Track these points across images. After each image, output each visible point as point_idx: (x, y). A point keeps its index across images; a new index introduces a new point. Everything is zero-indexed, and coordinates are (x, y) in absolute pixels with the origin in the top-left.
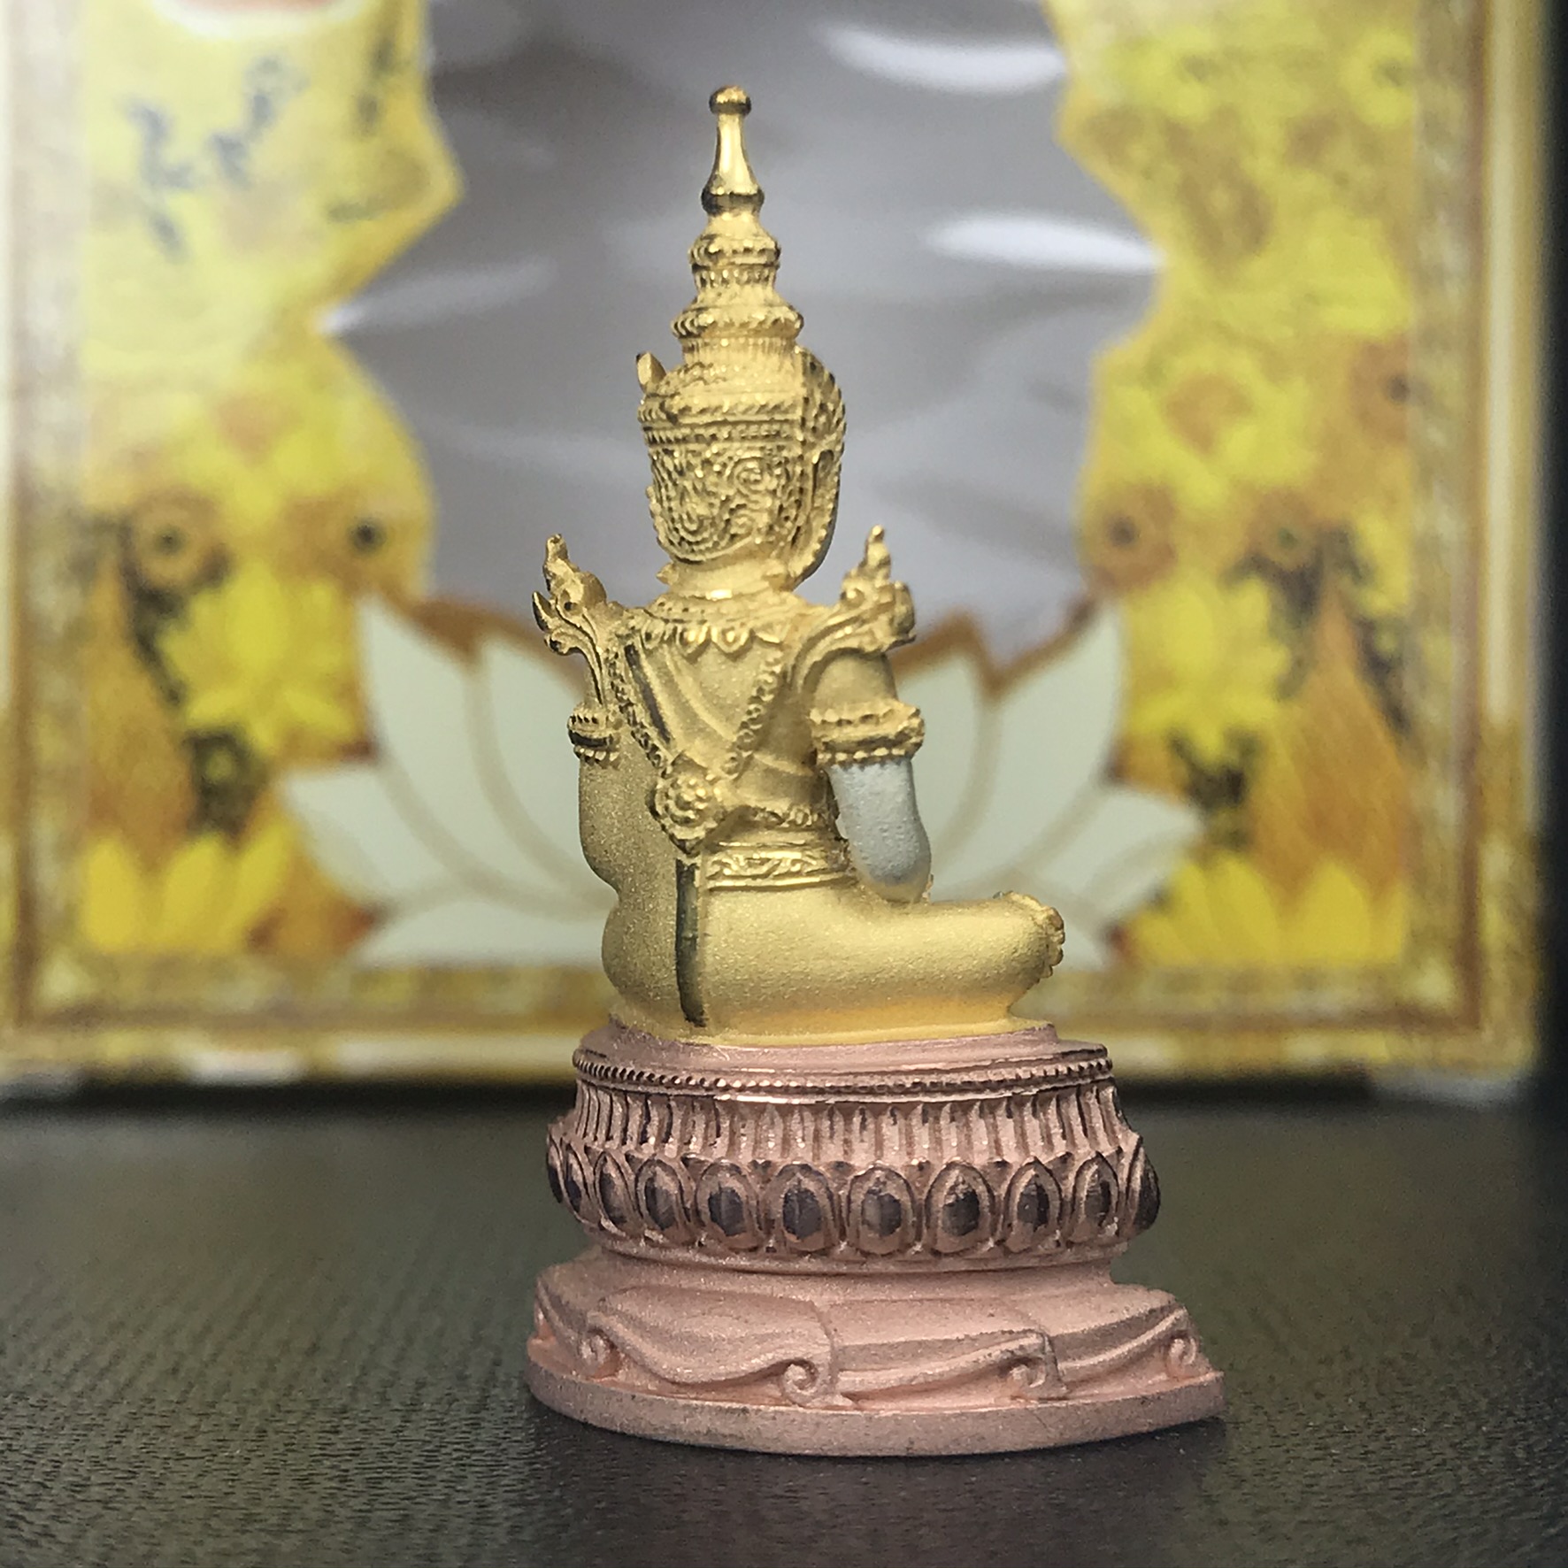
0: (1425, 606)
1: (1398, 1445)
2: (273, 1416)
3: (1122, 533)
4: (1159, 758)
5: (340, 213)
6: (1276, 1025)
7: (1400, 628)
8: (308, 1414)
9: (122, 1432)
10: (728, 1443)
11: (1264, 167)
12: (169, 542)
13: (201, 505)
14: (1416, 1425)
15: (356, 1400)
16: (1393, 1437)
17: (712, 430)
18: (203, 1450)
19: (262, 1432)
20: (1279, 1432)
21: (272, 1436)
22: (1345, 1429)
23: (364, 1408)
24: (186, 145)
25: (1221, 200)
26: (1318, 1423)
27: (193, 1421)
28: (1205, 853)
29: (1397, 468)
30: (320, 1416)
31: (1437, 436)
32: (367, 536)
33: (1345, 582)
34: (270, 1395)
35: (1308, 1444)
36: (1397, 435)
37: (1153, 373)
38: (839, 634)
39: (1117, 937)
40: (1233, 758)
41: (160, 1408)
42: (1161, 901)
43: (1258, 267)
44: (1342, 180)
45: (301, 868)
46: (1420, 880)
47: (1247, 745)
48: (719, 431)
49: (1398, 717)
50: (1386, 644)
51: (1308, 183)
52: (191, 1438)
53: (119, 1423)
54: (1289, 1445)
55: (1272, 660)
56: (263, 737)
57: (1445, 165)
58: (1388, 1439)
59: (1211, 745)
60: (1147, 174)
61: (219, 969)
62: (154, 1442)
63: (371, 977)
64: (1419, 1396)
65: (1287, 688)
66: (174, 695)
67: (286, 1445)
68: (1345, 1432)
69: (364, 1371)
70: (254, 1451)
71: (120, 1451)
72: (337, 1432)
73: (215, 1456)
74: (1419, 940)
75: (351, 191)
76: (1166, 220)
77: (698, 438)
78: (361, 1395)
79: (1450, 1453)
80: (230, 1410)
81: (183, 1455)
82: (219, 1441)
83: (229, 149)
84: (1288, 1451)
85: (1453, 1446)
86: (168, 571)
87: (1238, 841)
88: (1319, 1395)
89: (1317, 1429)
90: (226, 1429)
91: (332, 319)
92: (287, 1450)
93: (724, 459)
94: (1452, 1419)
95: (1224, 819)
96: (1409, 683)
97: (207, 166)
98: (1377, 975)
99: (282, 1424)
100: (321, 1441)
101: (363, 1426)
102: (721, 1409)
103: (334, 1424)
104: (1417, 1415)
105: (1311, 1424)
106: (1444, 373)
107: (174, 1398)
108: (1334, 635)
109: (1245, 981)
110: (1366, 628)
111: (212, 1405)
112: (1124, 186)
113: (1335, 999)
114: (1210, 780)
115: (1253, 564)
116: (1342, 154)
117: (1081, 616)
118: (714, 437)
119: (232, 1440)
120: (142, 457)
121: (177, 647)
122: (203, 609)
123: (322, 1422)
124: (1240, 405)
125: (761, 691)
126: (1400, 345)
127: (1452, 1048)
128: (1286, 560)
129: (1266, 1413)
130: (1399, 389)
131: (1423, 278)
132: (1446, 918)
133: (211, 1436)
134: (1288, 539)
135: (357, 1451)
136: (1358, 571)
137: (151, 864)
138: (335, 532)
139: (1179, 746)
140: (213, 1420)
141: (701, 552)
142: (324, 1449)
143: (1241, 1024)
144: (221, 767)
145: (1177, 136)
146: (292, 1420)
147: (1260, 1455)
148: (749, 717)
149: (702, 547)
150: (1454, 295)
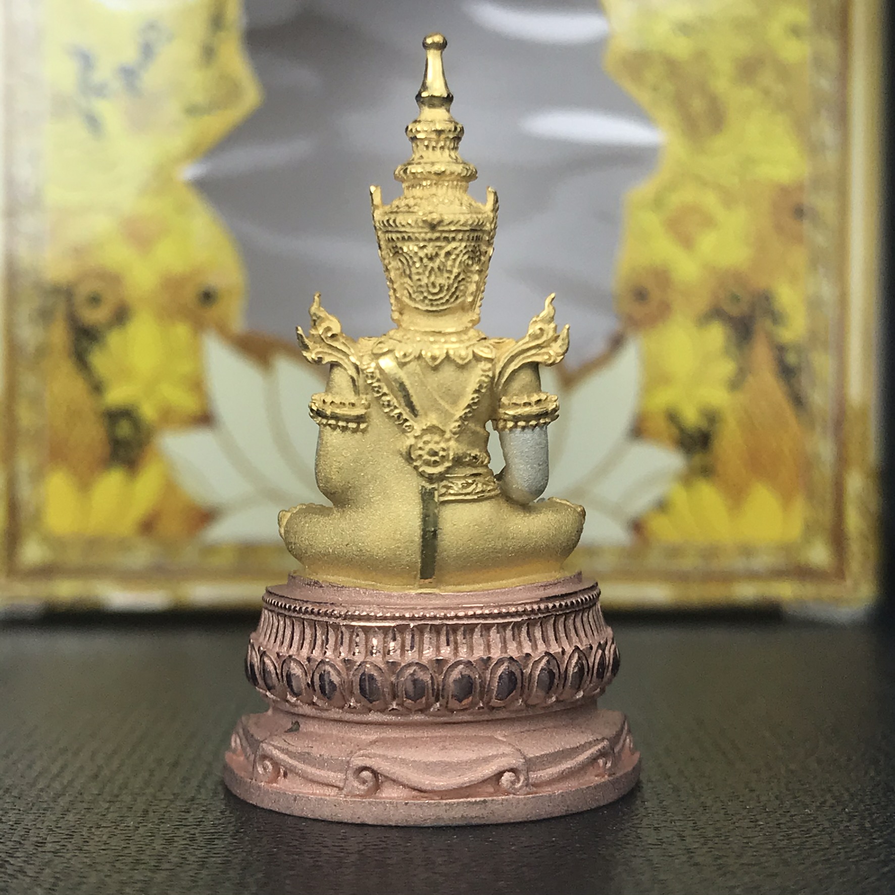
0: (814, 338)
1: (798, 819)
2: (152, 802)
3: (640, 295)
4: (661, 424)
5: (193, 111)
6: (728, 577)
7: (799, 349)
8: (172, 801)
9: (65, 811)
10: (474, 822)
11: (722, 85)
12: (95, 300)
13: (113, 279)
14: (808, 808)
15: (200, 793)
16: (795, 815)
17: (453, 235)
18: (112, 822)
19: (146, 812)
20: (728, 812)
21: (151, 814)
22: (767, 810)
23: (204, 798)
24: (104, 72)
25: (698, 104)
26: (751, 807)
27: (107, 805)
28: (688, 479)
29: (798, 258)
30: (178, 803)
31: (821, 239)
32: (208, 297)
33: (768, 323)
34: (150, 790)
35: (745, 819)
36: (799, 239)
37: (658, 203)
38: (529, 354)
39: (637, 527)
40: (704, 424)
41: (87, 797)
42: (662, 506)
43: (719, 142)
44: (767, 92)
45: (170, 487)
46: (811, 495)
47: (712, 417)
48: (456, 235)
49: (798, 401)
50: (791, 359)
51: (748, 94)
52: (104, 815)
53: (63, 807)
54: (735, 820)
55: (726, 368)
56: (148, 411)
57: (826, 84)
58: (792, 816)
59: (691, 417)
60: (655, 89)
61: (123, 545)
62: (83, 817)
63: (210, 550)
64: (810, 791)
65: (735, 384)
66: (97, 388)
67: (159, 819)
68: (767, 812)
69: (205, 777)
70: (141, 823)
71: (64, 823)
72: (188, 812)
73: (118, 825)
74: (810, 530)
75: (199, 98)
76: (666, 115)
77: (446, 239)
78: (202, 790)
79: (827, 824)
80: (128, 799)
81: (100, 825)
82: (121, 817)
83: (129, 75)
84: (734, 823)
85: (829, 820)
86: (94, 316)
87: (706, 472)
88: (752, 791)
89: (750, 811)
90: (125, 809)
91: (189, 171)
92: (161, 822)
93: (457, 252)
94: (828, 804)
95: (698, 459)
96: (804, 380)
97: (116, 85)
98: (787, 549)
99: (157, 807)
100: (180, 817)
101: (204, 808)
102: (470, 802)
103: (187, 807)
104: (808, 801)
105: (748, 807)
106: (825, 204)
107: (96, 792)
108: (762, 354)
109: (711, 552)
110: (780, 350)
111: (117, 796)
112: (643, 96)
113: (762, 562)
114: (691, 437)
115: (716, 313)
116: (767, 78)
117: (617, 343)
118: (454, 239)
119: (129, 817)
120: (79, 251)
121: (99, 361)
122: (114, 339)
123: (180, 806)
124: (708, 222)
125: (481, 386)
126: (800, 187)
127: (828, 590)
128: (734, 311)
129: (722, 801)
130: (799, 212)
131: (813, 149)
132: (826, 516)
133: (117, 814)
134: (735, 299)
135: (199, 823)
136: (776, 317)
137: (84, 485)
138: (190, 295)
139: (673, 417)
140: (118, 805)
141: (437, 305)
142: (181, 822)
143: (708, 577)
144: (124, 429)
145: (672, 66)
146: (164, 804)
147: (718, 825)
148: (472, 402)
149: (439, 302)
150: (831, 159)
